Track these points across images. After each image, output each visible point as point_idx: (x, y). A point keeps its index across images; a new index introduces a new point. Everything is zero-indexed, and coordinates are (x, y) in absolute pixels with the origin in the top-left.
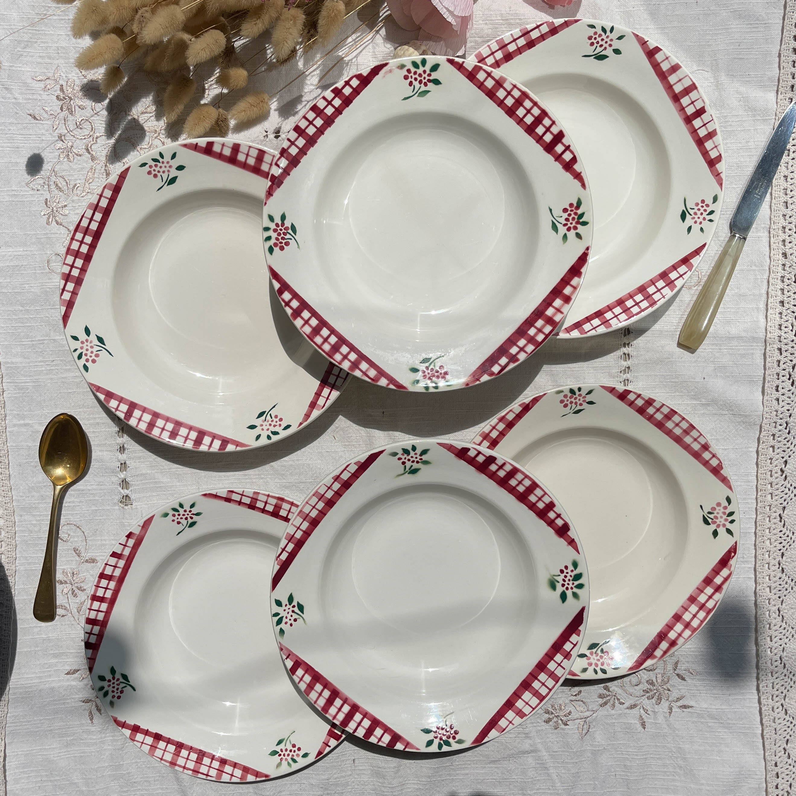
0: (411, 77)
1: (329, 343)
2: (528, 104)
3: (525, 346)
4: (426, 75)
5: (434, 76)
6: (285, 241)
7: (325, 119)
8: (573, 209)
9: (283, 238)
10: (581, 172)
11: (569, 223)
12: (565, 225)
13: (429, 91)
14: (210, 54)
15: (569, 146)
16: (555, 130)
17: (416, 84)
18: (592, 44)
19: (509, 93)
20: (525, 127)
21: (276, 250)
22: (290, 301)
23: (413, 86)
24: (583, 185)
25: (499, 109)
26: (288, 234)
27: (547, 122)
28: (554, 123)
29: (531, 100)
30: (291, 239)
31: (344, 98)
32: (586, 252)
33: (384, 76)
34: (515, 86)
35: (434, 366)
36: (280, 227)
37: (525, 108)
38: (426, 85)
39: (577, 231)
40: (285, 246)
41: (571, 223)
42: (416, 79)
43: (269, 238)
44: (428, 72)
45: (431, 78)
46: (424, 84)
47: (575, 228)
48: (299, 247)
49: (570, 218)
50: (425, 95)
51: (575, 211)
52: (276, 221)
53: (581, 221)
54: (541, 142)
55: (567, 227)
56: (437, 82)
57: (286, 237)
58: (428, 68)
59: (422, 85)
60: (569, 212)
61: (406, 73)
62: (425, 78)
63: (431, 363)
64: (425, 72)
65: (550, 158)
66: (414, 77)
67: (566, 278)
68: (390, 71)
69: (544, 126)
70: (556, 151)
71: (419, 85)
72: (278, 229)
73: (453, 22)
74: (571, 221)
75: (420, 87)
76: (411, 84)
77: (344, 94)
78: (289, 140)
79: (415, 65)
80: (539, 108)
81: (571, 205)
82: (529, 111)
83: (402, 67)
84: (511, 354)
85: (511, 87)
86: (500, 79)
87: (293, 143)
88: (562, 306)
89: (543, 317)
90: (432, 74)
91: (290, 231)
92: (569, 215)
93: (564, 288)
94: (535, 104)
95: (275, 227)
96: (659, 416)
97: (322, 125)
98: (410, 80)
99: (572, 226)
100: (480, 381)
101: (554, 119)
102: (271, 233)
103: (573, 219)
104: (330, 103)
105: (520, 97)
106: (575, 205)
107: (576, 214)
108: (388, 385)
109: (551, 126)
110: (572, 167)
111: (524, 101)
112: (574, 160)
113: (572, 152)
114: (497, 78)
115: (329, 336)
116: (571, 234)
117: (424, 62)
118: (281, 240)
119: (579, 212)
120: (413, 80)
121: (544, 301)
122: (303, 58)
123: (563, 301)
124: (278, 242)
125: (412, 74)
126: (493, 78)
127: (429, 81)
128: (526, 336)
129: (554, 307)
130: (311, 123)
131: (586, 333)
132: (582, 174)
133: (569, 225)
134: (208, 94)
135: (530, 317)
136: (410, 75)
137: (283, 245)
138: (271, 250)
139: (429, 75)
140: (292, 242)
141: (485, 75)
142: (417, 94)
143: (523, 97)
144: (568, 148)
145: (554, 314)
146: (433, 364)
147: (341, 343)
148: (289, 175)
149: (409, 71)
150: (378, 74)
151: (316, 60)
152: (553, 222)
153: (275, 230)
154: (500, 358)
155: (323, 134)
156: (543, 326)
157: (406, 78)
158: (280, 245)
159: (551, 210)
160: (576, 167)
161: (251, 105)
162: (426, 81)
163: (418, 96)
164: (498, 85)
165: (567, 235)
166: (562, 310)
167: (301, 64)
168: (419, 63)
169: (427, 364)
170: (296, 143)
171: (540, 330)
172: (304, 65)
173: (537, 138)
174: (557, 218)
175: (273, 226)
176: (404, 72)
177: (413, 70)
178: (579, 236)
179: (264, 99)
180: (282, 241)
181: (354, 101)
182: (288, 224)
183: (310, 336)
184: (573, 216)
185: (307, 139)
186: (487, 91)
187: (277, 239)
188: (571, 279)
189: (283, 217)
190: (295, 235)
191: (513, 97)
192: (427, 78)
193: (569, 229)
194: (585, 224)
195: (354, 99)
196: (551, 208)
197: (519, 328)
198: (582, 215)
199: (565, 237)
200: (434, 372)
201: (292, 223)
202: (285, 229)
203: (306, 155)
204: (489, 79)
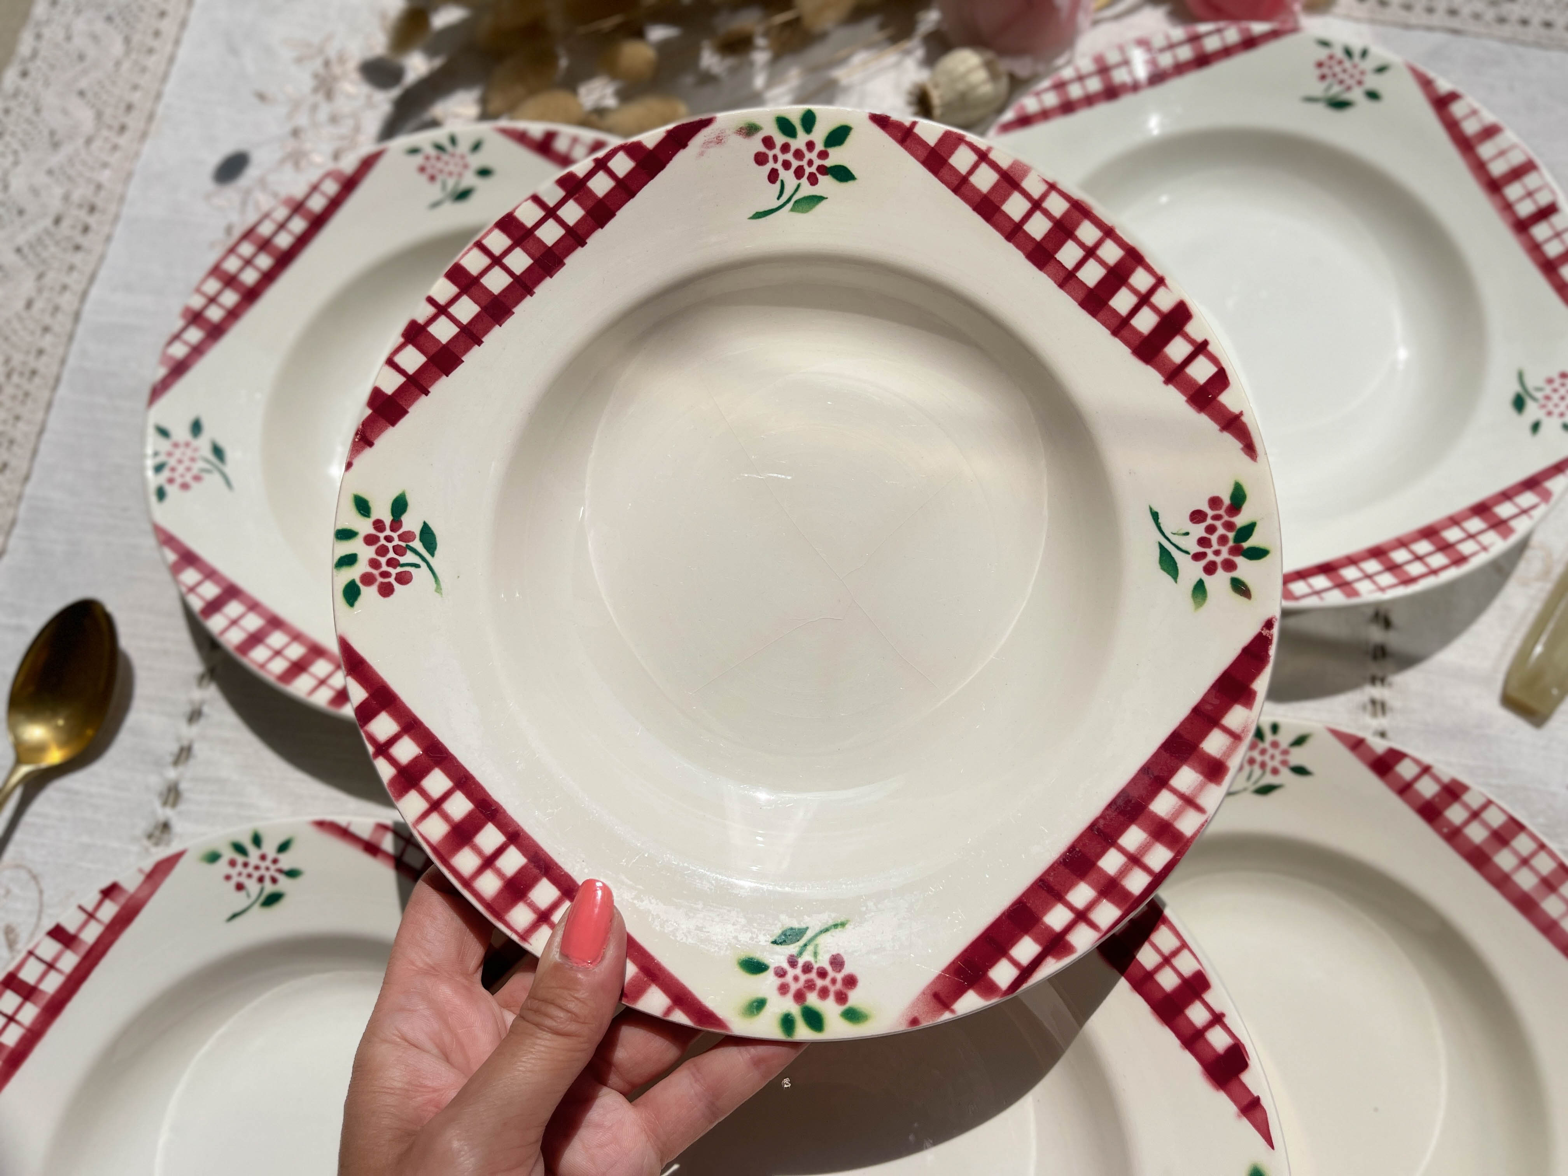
0: (775, 158)
1: (499, 873)
2: (1088, 233)
3: (1091, 905)
4: (813, 156)
5: (836, 156)
6: (399, 569)
7: (537, 255)
8: (1222, 512)
9: (391, 563)
10: (1241, 414)
11: (1209, 551)
12: (1198, 557)
13: (820, 199)
15: (1205, 343)
16: (1164, 300)
17: (787, 176)
19: (1037, 205)
20: (1081, 294)
21: (369, 593)
22: (393, 740)
23: (778, 183)
24: (1250, 449)
25: (1010, 247)
26: (409, 553)
27: (1141, 280)
28: (1160, 281)
29: (1098, 223)
30: (417, 566)
31: (590, 203)
32: (1265, 633)
33: (702, 154)
34: (1052, 187)
35: (815, 954)
36: (388, 532)
37: (1081, 244)
38: (813, 179)
39: (1235, 574)
40: (396, 585)
41: (1217, 553)
42: (787, 165)
43: (348, 560)
44: (819, 147)
45: (828, 163)
46: (808, 178)
47: (1229, 566)
48: (438, 589)
49: (1214, 538)
50: (811, 208)
51: (1226, 518)
52: (376, 514)
53: (1246, 545)
54: (1125, 332)
55: (1203, 563)
56: (842, 174)
57: (402, 560)
58: (819, 135)
59: (804, 181)
60: (1209, 521)
61: (762, 148)
62: (810, 163)
63: (805, 945)
64: (810, 145)
65: (1151, 376)
66: (781, 157)
67: (1209, 707)
68: (719, 140)
69: (1134, 291)
70: (1167, 357)
71: (797, 182)
72: (382, 535)
74: (1215, 546)
75: (799, 186)
76: (773, 176)
77: (590, 192)
78: (431, 300)
79: (785, 125)
80: (1120, 242)
81: (1215, 502)
82: (1090, 252)
83: (750, 130)
84: (1048, 929)
85: (1043, 188)
86: (1011, 167)
87: (442, 310)
88: (1201, 788)
89: (1141, 818)
90: (832, 151)
91: (417, 544)
92: (1211, 529)
93: (1204, 735)
94: (1109, 233)
95: (372, 531)
97: (529, 270)
98: (770, 165)
99: (1219, 560)
100: (953, 1011)
101: (1160, 272)
102: (356, 546)
103: (1223, 540)
104: (551, 213)
105: (1066, 214)
106: (1227, 501)
107: (1229, 526)
108: (669, 1011)
109: (1152, 291)
110: (1214, 398)
111: (1077, 225)
112: (1220, 379)
113: (1214, 360)
114: (1005, 163)
115: (500, 851)
116: (1218, 583)
117: (809, 121)
118: (385, 568)
119: (1240, 521)
120: (779, 166)
121: (1145, 770)
123: (1202, 773)
124: (376, 572)
125: (777, 151)
126: (994, 166)
127: (823, 170)
128: (1093, 875)
129: (1174, 791)
130: (497, 261)
132: (1244, 419)
133: (1211, 557)
135: (1103, 816)
136: (771, 154)
137: (392, 580)
138: (351, 593)
139: (823, 155)
140: (421, 575)
141: (973, 157)
142: (790, 205)
143: (1076, 214)
144: (1201, 348)
145: (1178, 814)
146: (810, 948)
147: (536, 871)
148: (427, 393)
149: (768, 142)
150: (684, 145)
152: (1161, 547)
153: (370, 540)
154: (1013, 940)
155: (531, 293)
156: (1145, 848)
157: (760, 159)
158: (380, 580)
159: (1155, 516)
160: (1228, 399)
162: (813, 169)
163: (792, 210)
164: (1005, 185)
165: (1207, 585)
166: (1202, 801)
168: (796, 122)
169: (792, 949)
170: (452, 310)
171: (1135, 860)
173: (1115, 322)
174: (1174, 539)
175: (365, 527)
176: (756, 145)
177: (780, 139)
178: (1240, 588)
180: (390, 570)
181: (620, 214)
182: (411, 523)
183: (443, 852)
184: (1221, 531)
185: (484, 303)
186: (978, 199)
187: (374, 564)
188: (1224, 709)
189: (399, 506)
190: (432, 555)
191: (1047, 213)
192: (817, 162)
193: (1210, 569)
194: (1257, 554)
195: (619, 207)
196: (1155, 509)
197: (1072, 849)
198: (1248, 531)
199: (1200, 589)
200: (813, 975)
201: (425, 523)
202: (401, 537)
203: (479, 345)
204: (984, 167)
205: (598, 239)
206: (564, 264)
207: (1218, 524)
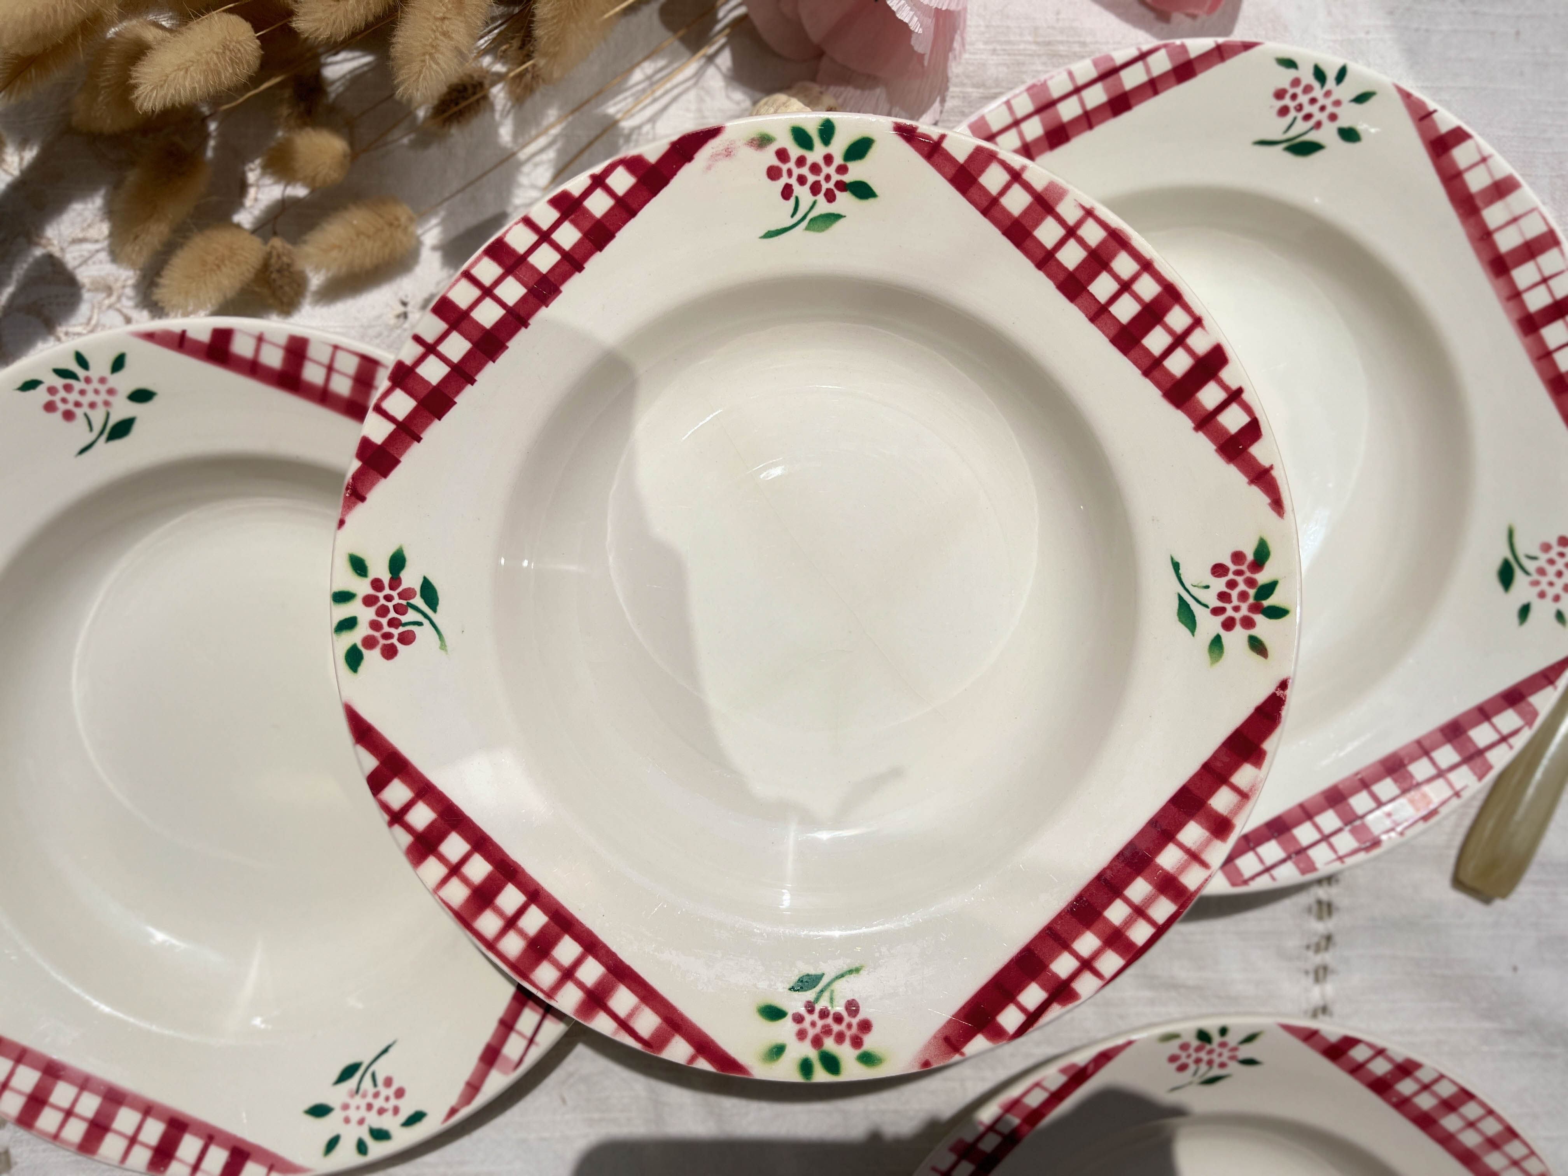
0: (790, 173)
1: (522, 933)
2: (1124, 265)
3: (1096, 955)
4: (831, 170)
5: (857, 172)
6: (401, 629)
7: (531, 283)
8: (1244, 568)
9: (393, 623)
10: (1271, 467)
11: (1229, 607)
12: (1217, 611)
13: (837, 217)
14: (206, 80)
15: (1240, 391)
16: (1200, 343)
17: (803, 193)
18: (1284, 111)
19: (1071, 232)
20: (1113, 331)
21: (372, 657)
22: (408, 806)
23: (793, 200)
24: (1277, 504)
25: (1040, 275)
26: (410, 611)
27: (1177, 319)
28: (1197, 322)
29: (1136, 255)
30: (420, 624)
31: (587, 225)
32: (1278, 693)
33: (709, 168)
34: (1089, 213)
35: (832, 1000)
36: (387, 591)
37: (1116, 277)
38: (830, 197)
39: (1253, 632)
40: (399, 645)
41: (1236, 609)
42: (802, 180)
43: (348, 624)
44: (838, 160)
45: (847, 178)
46: (826, 195)
47: (1248, 623)
48: (443, 646)
49: (1234, 594)
50: (827, 227)
51: (1248, 574)
52: (373, 574)
53: (1266, 603)
54: (1156, 373)
55: (1222, 618)
56: (862, 191)
57: (404, 619)
58: (838, 147)
59: (821, 197)
60: (1231, 576)
61: (775, 162)
62: (828, 178)
63: (822, 991)
64: (828, 159)
65: (1181, 421)
66: (796, 172)
67: (1219, 764)
68: (728, 153)
69: (1169, 330)
70: (1198, 402)
71: (812, 198)
72: (381, 595)
73: (915, 25)
74: (1235, 602)
75: (815, 203)
76: (787, 192)
77: (586, 213)
78: (417, 339)
79: (801, 137)
80: (1158, 277)
81: (1238, 557)
82: (1125, 286)
83: (762, 141)
84: (1055, 976)
85: (1080, 213)
86: (1046, 189)
87: (431, 349)
88: (1206, 844)
89: (1148, 871)
90: (851, 165)
91: (418, 601)
92: (1232, 584)
93: (1212, 792)
94: (1147, 266)
95: (370, 591)
96: (1425, 1102)
97: (523, 300)
98: (784, 180)
99: (1238, 616)
100: (962, 1054)
101: (1198, 310)
102: (355, 609)
103: (1243, 596)
104: (545, 236)
105: (1103, 243)
106: (1250, 557)
107: (1251, 582)
108: (692, 1059)
109: (1188, 332)
110: (1245, 449)
111: (1113, 256)
112: (1252, 430)
113: (1248, 409)
114: (1039, 185)
115: (521, 911)
116: (1236, 639)
117: (827, 131)
118: (386, 629)
119: (1262, 578)
120: (793, 181)
121: (1153, 823)
122: (511, 116)
123: (1208, 829)
124: (377, 635)
125: (792, 165)
126: (1027, 187)
127: (842, 186)
128: (1099, 925)
129: (1181, 846)
130: (487, 292)
131: (1246, 882)
132: (1274, 473)
133: (1230, 612)
134: (256, 200)
135: (1110, 867)
136: (784, 167)
137: (394, 641)
138: (354, 659)
139: (842, 169)
140: (424, 633)
141: (1005, 177)
142: (805, 223)
143: (1113, 244)
144: (1235, 396)
145: (1183, 868)
146: (826, 995)
147: (557, 929)
148: (419, 439)
149: (782, 155)
150: (690, 159)
151: (545, 123)
152: (1181, 598)
153: (369, 601)
154: (1021, 987)
155: (526, 325)
156: (1150, 900)
157: (773, 173)
158: (383, 642)
159: (1176, 566)
160: (1259, 451)
161: (359, 234)
162: (831, 185)
163: (807, 228)
164: (1039, 208)
165: (1225, 640)
166: (1206, 857)
167: (505, 133)
168: (813, 131)
169: (810, 995)
170: (441, 348)
171: (1139, 912)
172: (516, 135)
173: (1147, 363)
174: (1195, 591)
175: (362, 587)
176: (769, 158)
177: (795, 152)
178: (1258, 646)
179: (397, 219)
180: (393, 630)
181: (619, 235)
182: (410, 579)
183: (466, 916)
184: (1242, 587)
185: (475, 338)
186: (1008, 223)
187: (375, 625)
188: (1234, 767)
189: (397, 562)
190: (435, 611)
191: (1081, 242)
192: (836, 177)
193: (1228, 625)
194: (1277, 613)
195: (619, 228)
196: (1177, 559)
197: (1079, 898)
198: (1269, 589)
199: (1217, 643)
200: (829, 1021)
201: (425, 579)
202: (401, 596)
203: (472, 384)
204: (1016, 188)
205: (596, 263)
206: (560, 292)
207: (1240, 579)
